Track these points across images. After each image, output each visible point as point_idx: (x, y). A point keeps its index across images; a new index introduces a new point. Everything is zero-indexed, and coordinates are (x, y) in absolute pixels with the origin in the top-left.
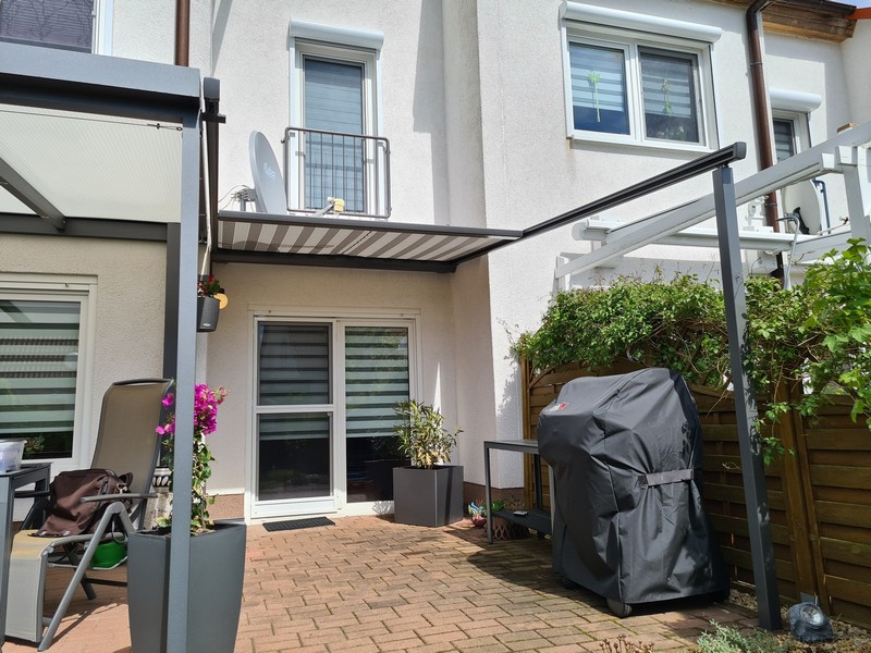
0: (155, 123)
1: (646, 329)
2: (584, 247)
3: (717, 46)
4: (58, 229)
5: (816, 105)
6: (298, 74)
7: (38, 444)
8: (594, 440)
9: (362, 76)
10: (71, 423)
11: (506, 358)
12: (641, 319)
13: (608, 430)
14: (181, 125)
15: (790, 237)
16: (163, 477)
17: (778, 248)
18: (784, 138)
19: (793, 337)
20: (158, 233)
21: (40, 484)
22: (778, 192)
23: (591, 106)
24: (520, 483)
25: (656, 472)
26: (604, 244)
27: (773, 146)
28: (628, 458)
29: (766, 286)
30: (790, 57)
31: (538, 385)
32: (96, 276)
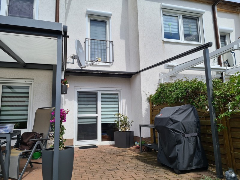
0: (50, 38)
1: (185, 94)
2: (167, 71)
3: (204, 15)
4: (24, 67)
5: (232, 31)
6: (88, 24)
7: (18, 125)
8: (170, 125)
9: (106, 24)
10: (27, 119)
11: (145, 101)
12: (183, 91)
13: (174, 122)
14: (57, 38)
15: (225, 68)
16: (51, 134)
17: (222, 71)
18: (223, 40)
19: (226, 96)
20: (50, 68)
21: (18, 136)
22: (221, 55)
23: (169, 32)
24: (149, 136)
25: (188, 133)
26: (173, 70)
27: (220, 42)
28: (180, 130)
29: (218, 82)
30: (225, 18)
31: (154, 109)
32: (34, 79)
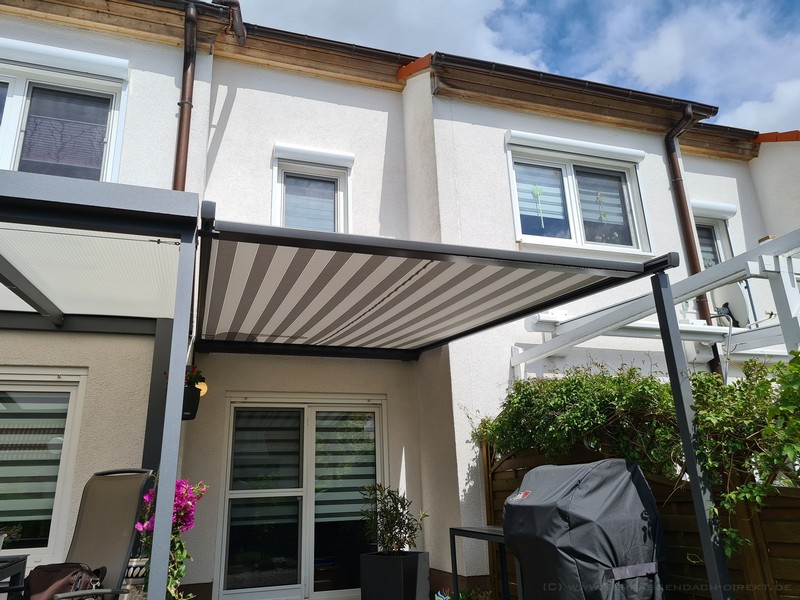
0: (156, 239)
1: (600, 419)
2: (536, 338)
3: (642, 166)
4: (57, 325)
5: (733, 214)
6: (279, 188)
7: (15, 532)
9: (336, 190)
10: (49, 512)
11: (467, 442)
12: (595, 408)
13: (573, 522)
14: (179, 241)
15: (725, 330)
16: (135, 568)
17: (713, 340)
18: (707, 241)
19: (740, 431)
23: (536, 214)
24: (486, 571)
25: (622, 565)
26: (554, 336)
28: (594, 551)
29: (710, 381)
30: (706, 174)
31: (499, 469)
32: (87, 368)
